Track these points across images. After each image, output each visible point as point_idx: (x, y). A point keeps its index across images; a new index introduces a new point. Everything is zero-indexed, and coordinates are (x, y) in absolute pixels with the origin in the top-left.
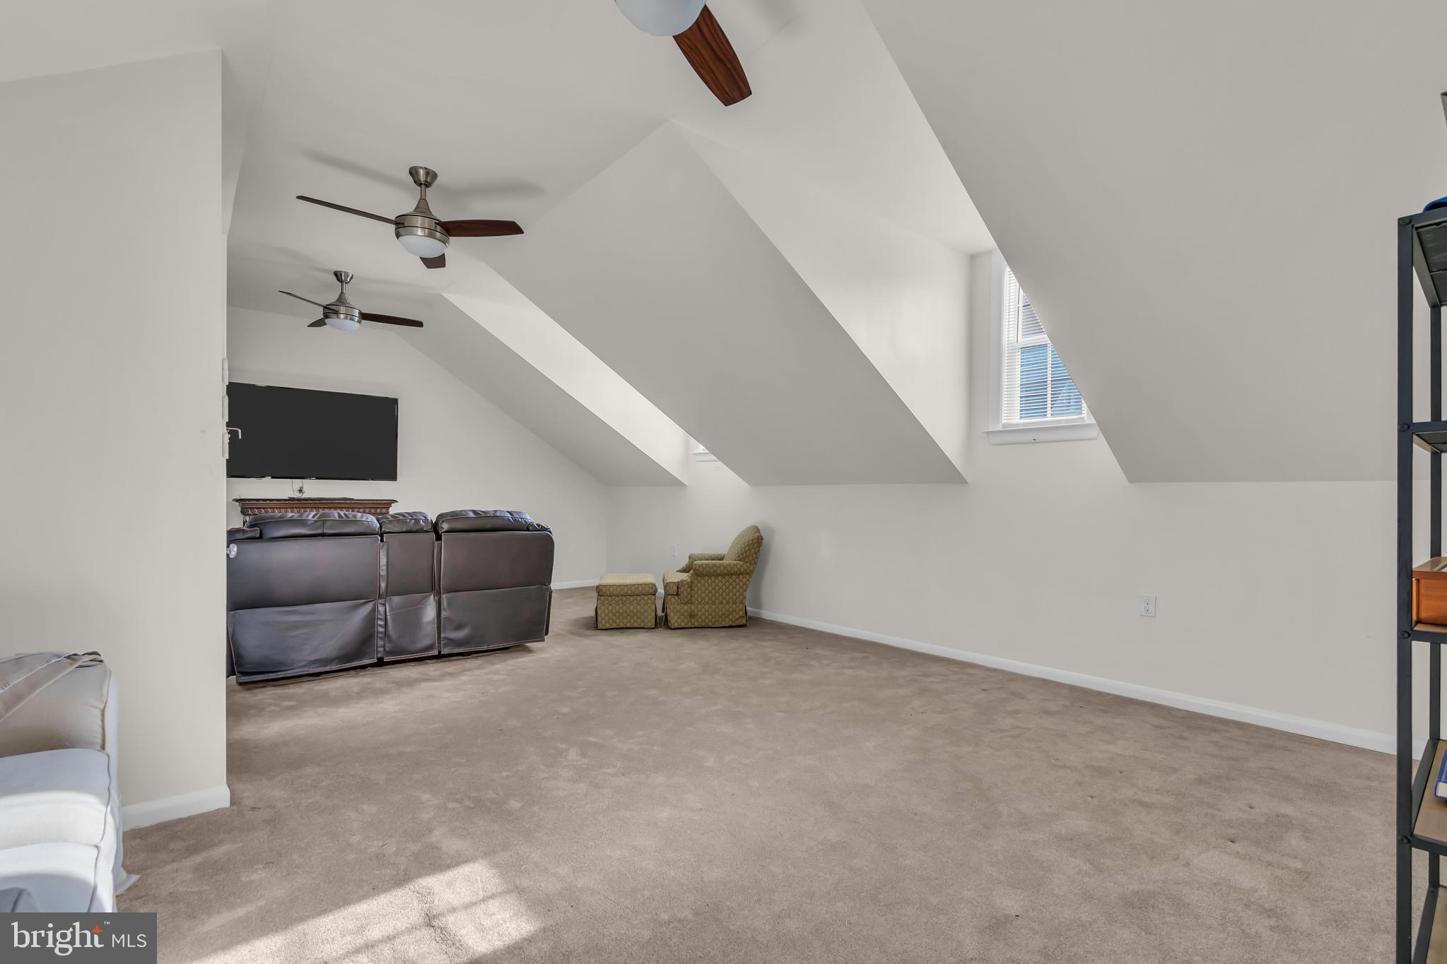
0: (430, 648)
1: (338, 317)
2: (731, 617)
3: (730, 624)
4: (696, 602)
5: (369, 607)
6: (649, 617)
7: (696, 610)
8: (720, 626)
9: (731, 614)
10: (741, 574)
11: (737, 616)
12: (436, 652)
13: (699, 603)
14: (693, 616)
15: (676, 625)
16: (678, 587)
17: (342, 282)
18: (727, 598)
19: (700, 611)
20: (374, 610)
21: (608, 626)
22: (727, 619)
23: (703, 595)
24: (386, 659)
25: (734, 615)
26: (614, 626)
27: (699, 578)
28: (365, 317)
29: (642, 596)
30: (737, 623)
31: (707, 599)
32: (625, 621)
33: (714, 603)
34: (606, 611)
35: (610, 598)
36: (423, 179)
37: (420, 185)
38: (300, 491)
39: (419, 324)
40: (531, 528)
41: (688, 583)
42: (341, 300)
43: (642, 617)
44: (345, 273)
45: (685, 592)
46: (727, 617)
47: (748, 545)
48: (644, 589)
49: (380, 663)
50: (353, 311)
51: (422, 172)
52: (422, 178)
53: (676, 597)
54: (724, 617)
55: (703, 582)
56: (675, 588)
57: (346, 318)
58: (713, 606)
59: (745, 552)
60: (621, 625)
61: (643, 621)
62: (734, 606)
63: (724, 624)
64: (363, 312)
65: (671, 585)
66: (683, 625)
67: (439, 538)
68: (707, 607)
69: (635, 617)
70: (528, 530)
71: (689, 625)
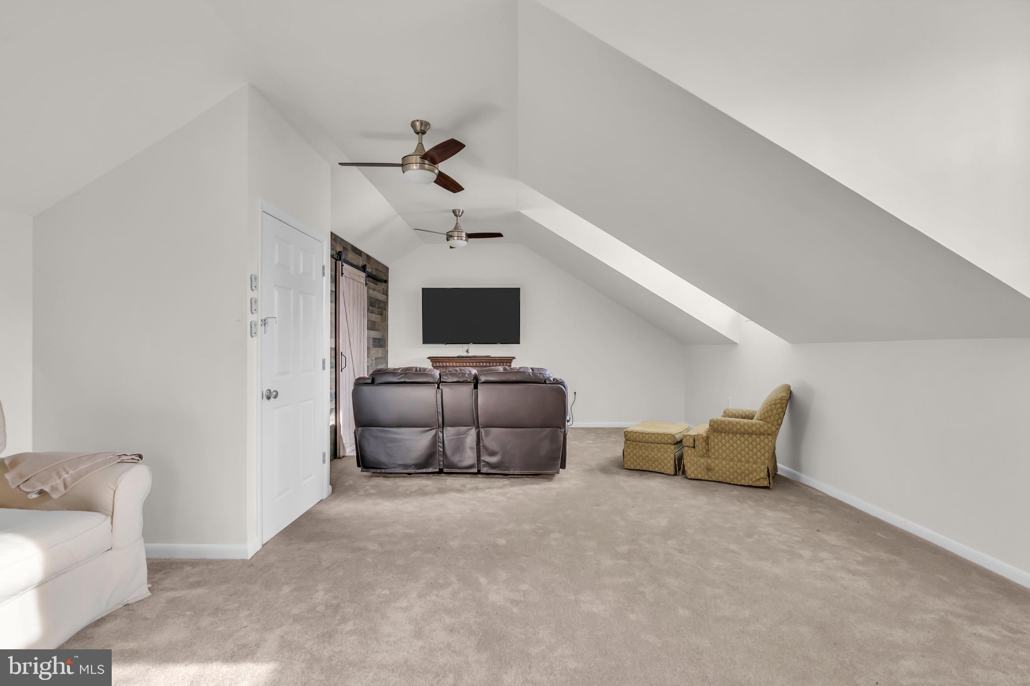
0: (471, 467)
1: (454, 239)
2: (751, 476)
3: (750, 483)
4: (713, 456)
5: (433, 432)
6: (669, 465)
7: (713, 464)
8: (739, 484)
9: (751, 473)
10: (761, 434)
11: (758, 477)
12: (475, 470)
13: (717, 458)
14: (710, 469)
15: (693, 476)
16: (694, 441)
17: (457, 216)
18: (747, 456)
19: (717, 466)
20: (435, 435)
21: (632, 467)
22: (747, 478)
23: (720, 451)
24: (445, 470)
25: (755, 475)
26: (638, 467)
27: (716, 434)
28: (470, 236)
29: (662, 445)
30: (758, 484)
31: (724, 455)
32: (647, 464)
33: (732, 460)
34: (631, 454)
35: (634, 443)
36: (421, 129)
37: (418, 133)
38: (467, 351)
39: (499, 235)
40: (547, 382)
41: (703, 438)
42: (456, 228)
43: (662, 464)
44: (458, 210)
45: (700, 445)
46: (748, 476)
47: (771, 406)
48: (664, 438)
49: (441, 472)
50: (461, 234)
51: (418, 124)
52: (418, 128)
53: (693, 449)
54: (743, 475)
55: (719, 437)
56: (692, 441)
57: (458, 239)
58: (731, 463)
59: (767, 412)
60: (644, 468)
61: (663, 467)
62: (755, 466)
63: (743, 482)
64: (468, 233)
65: (688, 438)
66: (699, 477)
67: (476, 387)
68: (724, 463)
69: (656, 463)
70: (545, 383)
71: (707, 478)
